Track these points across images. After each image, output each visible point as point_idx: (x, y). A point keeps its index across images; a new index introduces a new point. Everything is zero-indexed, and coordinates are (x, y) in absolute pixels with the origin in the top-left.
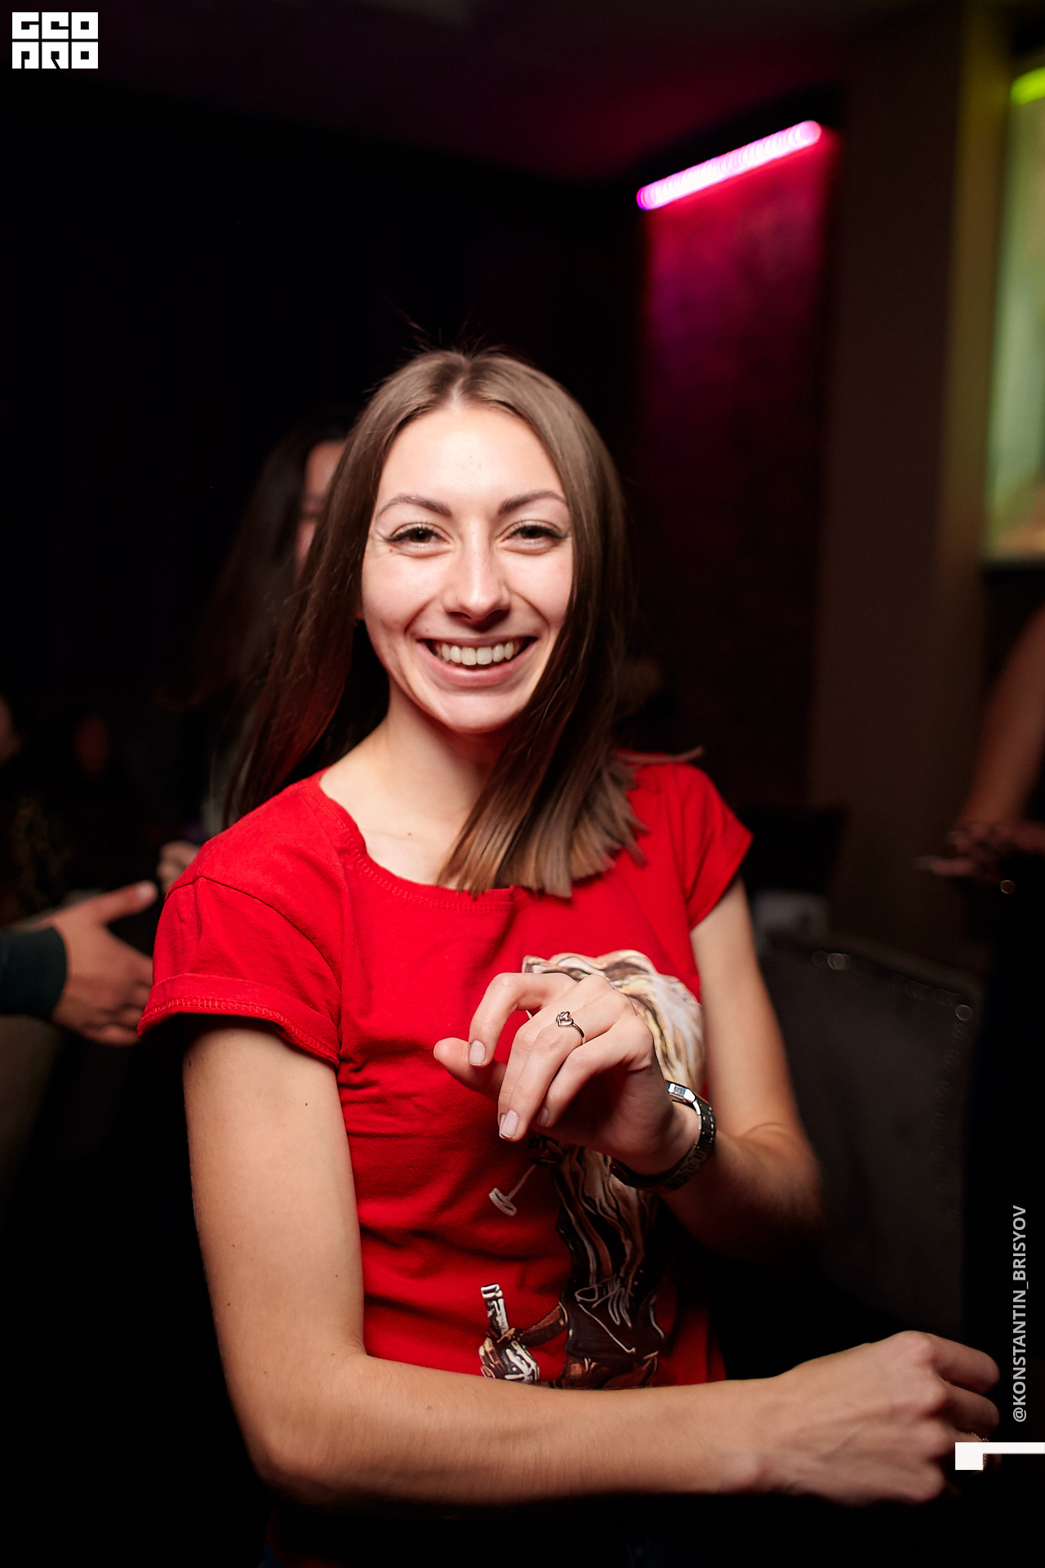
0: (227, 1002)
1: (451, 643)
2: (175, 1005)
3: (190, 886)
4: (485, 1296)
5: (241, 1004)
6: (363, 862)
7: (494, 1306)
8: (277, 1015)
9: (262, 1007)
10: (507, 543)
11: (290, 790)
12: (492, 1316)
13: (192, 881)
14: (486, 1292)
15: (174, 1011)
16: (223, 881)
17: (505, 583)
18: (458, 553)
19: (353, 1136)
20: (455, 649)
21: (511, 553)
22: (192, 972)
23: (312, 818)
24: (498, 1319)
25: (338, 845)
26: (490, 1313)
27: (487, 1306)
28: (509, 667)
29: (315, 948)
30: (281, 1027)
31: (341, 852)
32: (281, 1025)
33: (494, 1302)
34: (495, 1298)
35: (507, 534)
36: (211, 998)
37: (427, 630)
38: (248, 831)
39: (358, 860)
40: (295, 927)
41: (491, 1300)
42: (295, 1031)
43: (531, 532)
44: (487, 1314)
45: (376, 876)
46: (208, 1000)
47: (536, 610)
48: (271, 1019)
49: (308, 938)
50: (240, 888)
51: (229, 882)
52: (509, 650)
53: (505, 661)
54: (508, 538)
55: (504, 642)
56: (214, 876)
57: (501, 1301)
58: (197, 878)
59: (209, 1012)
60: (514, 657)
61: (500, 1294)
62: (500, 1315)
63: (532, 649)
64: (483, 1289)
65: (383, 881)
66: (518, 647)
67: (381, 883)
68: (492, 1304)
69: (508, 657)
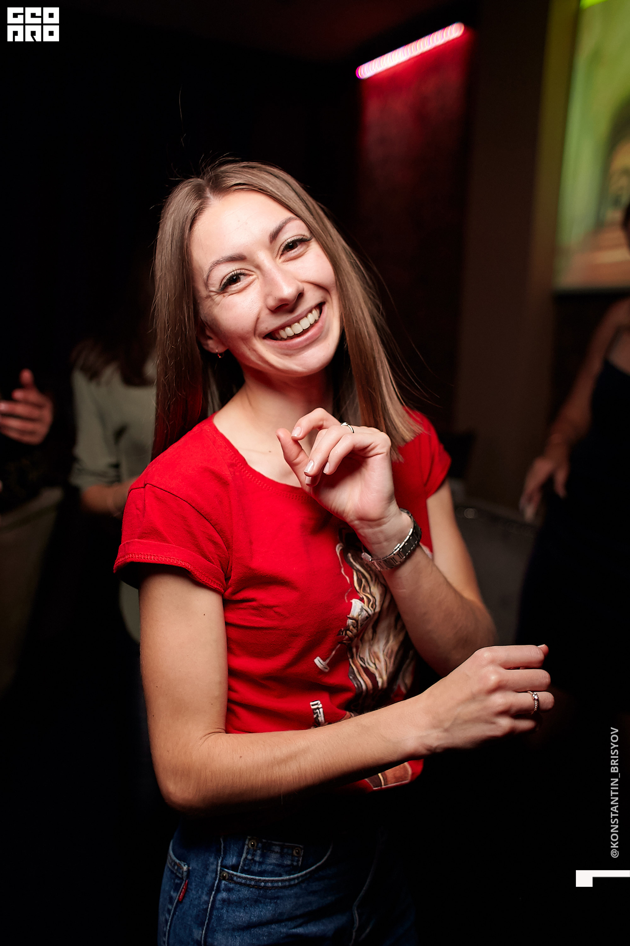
0: (159, 557)
1: (283, 327)
2: (129, 557)
3: (142, 489)
4: (313, 707)
5: (167, 558)
6: (245, 470)
7: (317, 713)
8: (187, 565)
9: (178, 560)
10: (283, 258)
11: (196, 429)
12: (316, 718)
13: (143, 486)
14: (313, 705)
15: (128, 561)
16: (159, 486)
17: (295, 278)
18: (260, 277)
19: (228, 625)
20: (288, 330)
21: (288, 263)
22: (139, 539)
23: (211, 447)
24: (319, 718)
25: (229, 461)
26: (315, 716)
27: (314, 712)
28: (320, 324)
29: (212, 527)
30: (189, 571)
31: (231, 465)
32: (190, 570)
33: (318, 710)
34: (318, 708)
35: (280, 252)
36: (149, 554)
37: (267, 328)
38: (174, 456)
39: (241, 469)
40: (200, 513)
41: (316, 709)
42: (197, 573)
43: (291, 246)
44: (313, 716)
45: (254, 478)
46: (148, 555)
47: (318, 286)
48: (184, 567)
49: (207, 520)
50: (168, 490)
51: (162, 487)
52: (315, 313)
53: (316, 322)
54: (282, 255)
55: (310, 311)
56: (154, 483)
57: (321, 710)
58: (146, 485)
59: (148, 562)
60: (319, 317)
61: (321, 706)
62: (321, 716)
63: (326, 308)
64: (311, 703)
65: (258, 481)
66: (318, 311)
67: (257, 482)
68: (316, 711)
69: (317, 319)
